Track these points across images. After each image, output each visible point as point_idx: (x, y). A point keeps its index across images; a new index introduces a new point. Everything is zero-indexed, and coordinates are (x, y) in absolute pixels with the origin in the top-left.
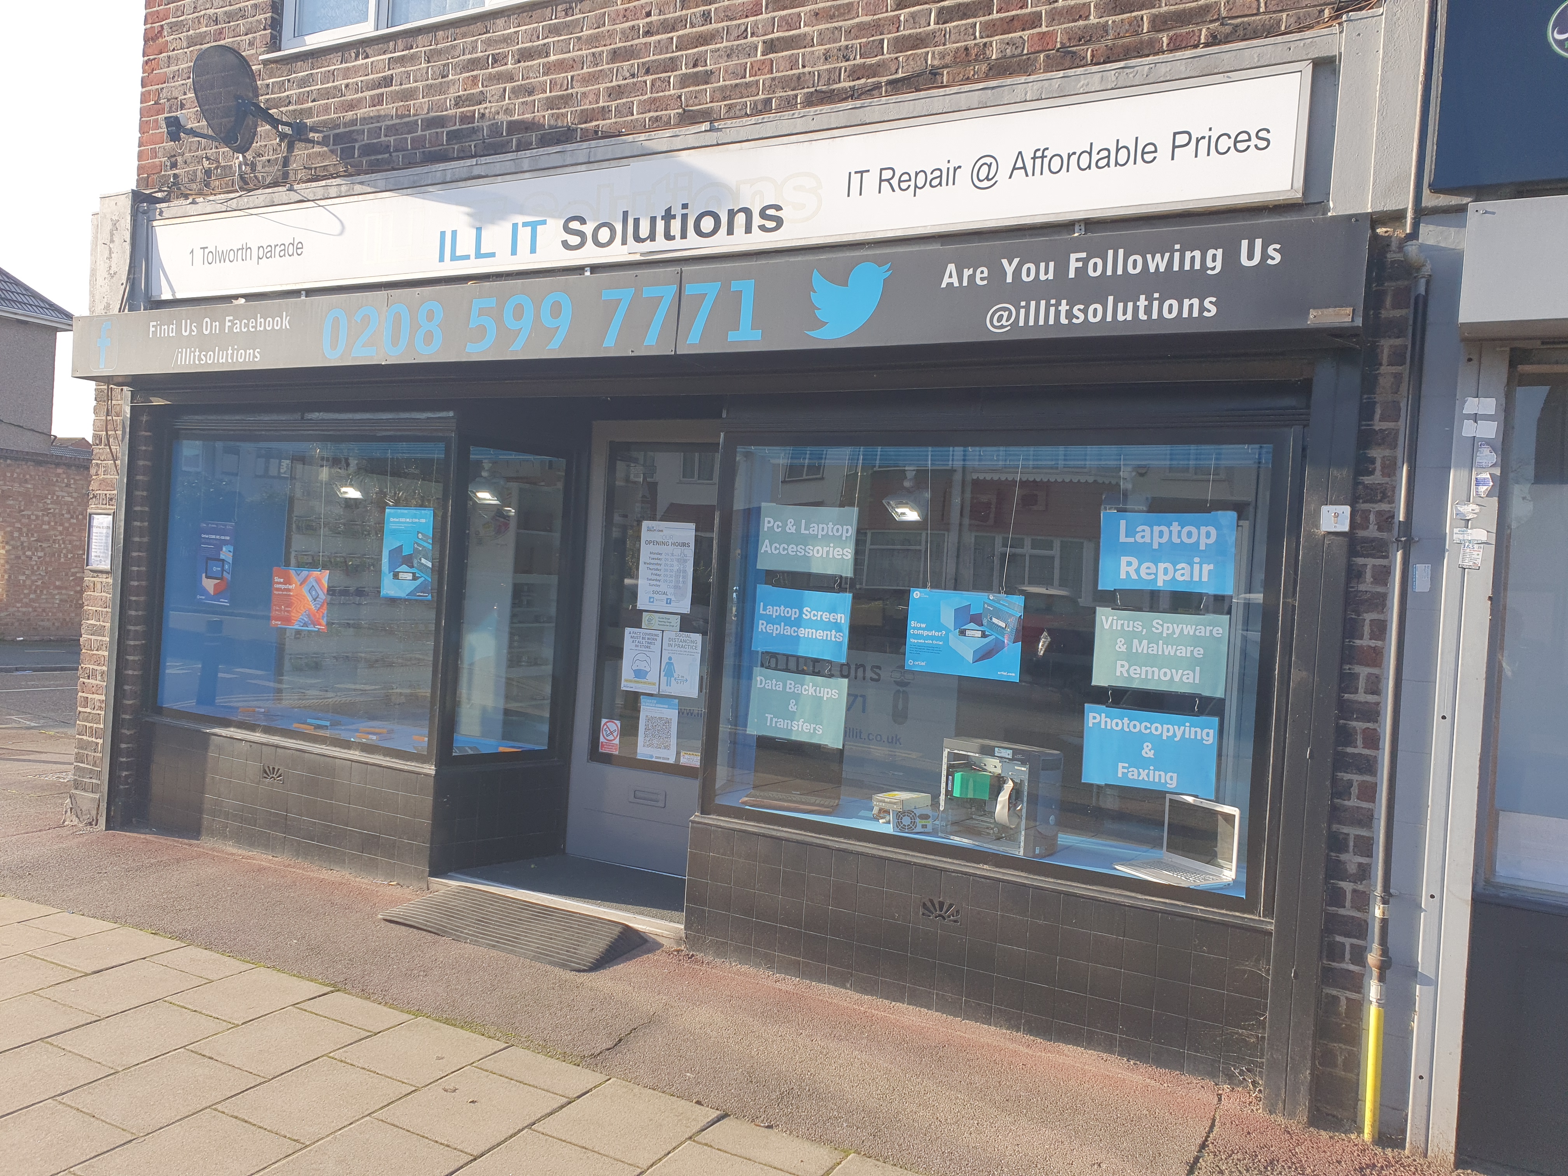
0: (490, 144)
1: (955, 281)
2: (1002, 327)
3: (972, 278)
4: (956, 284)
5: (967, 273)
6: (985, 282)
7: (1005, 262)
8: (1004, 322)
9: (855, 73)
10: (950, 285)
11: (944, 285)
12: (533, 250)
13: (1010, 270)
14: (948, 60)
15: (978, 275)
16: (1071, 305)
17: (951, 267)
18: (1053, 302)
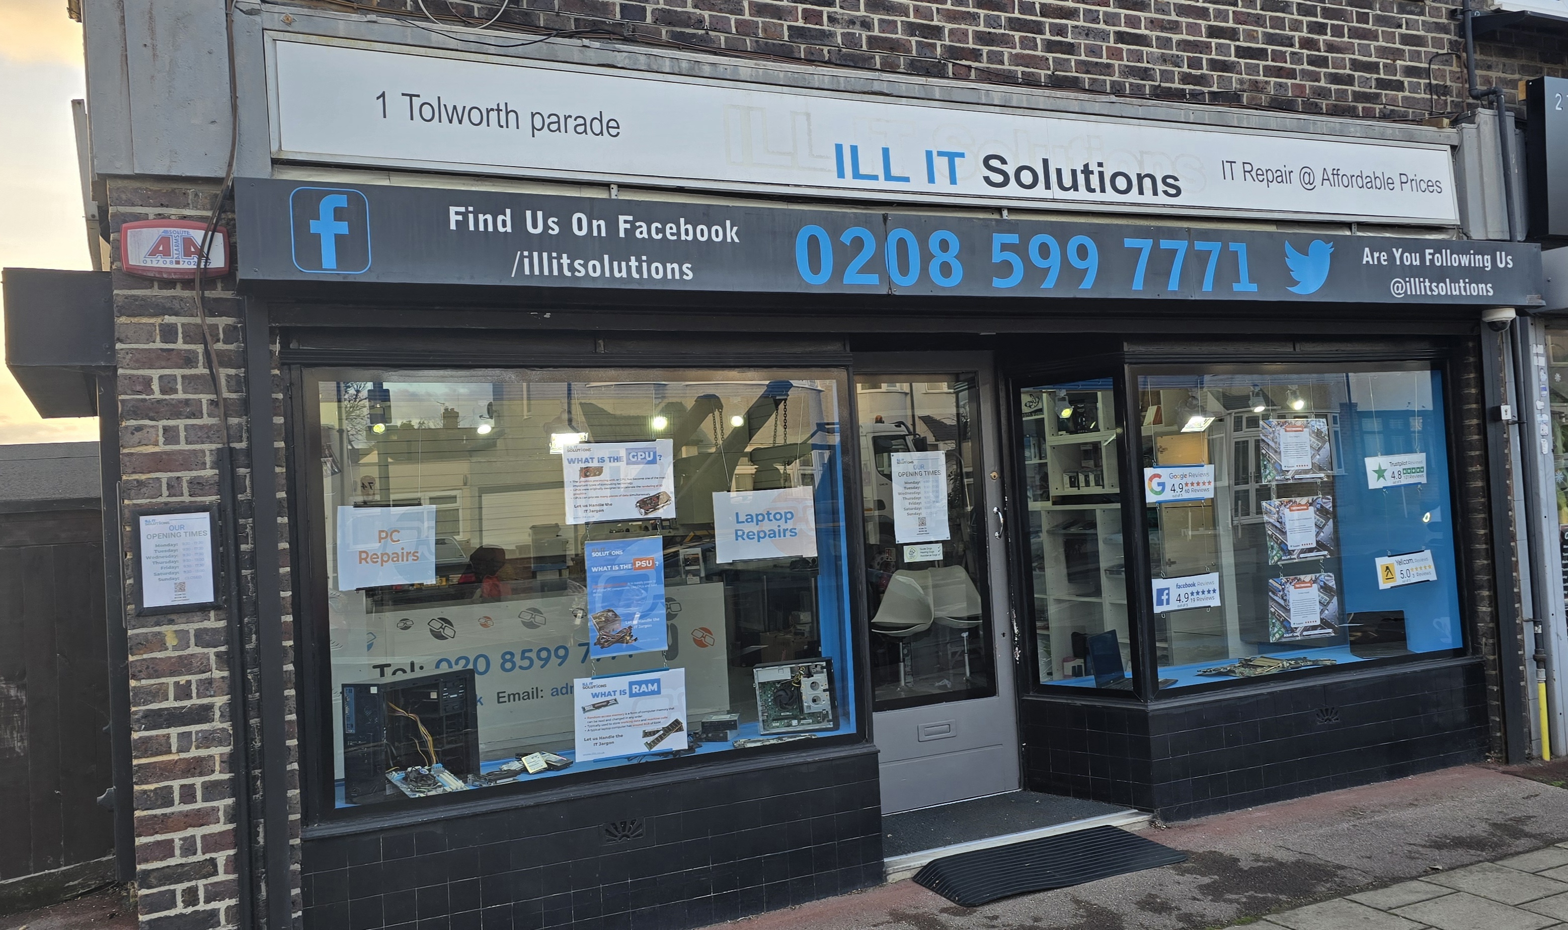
0: (845, 54)
1: (1370, 259)
2: (1399, 294)
3: (1379, 258)
4: (1371, 263)
5: (1376, 255)
6: (1386, 263)
7: (1394, 250)
8: (1400, 291)
9: (1186, 78)
10: (1368, 262)
11: (1364, 262)
12: (953, 181)
13: (1398, 256)
14: (1245, 87)
15: (1382, 258)
16: (1431, 282)
17: (1367, 250)
18: (1422, 280)
